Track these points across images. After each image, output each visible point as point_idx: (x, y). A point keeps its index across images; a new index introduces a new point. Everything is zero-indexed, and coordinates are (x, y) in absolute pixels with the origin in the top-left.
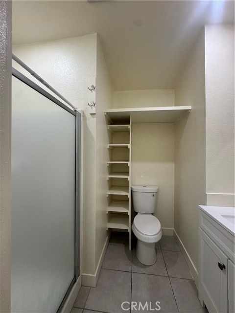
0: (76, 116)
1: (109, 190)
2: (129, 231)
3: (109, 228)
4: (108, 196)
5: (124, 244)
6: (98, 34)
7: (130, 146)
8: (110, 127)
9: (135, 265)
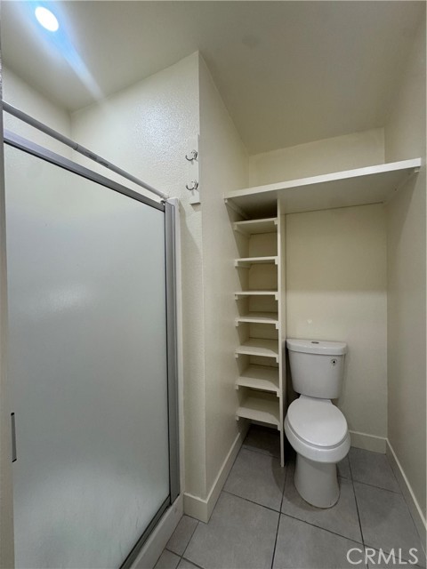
0: (164, 211)
1: (242, 344)
2: (280, 428)
3: (241, 418)
4: (237, 356)
5: (271, 452)
6: (201, 53)
7: (278, 260)
8: (238, 225)
9: (289, 500)
